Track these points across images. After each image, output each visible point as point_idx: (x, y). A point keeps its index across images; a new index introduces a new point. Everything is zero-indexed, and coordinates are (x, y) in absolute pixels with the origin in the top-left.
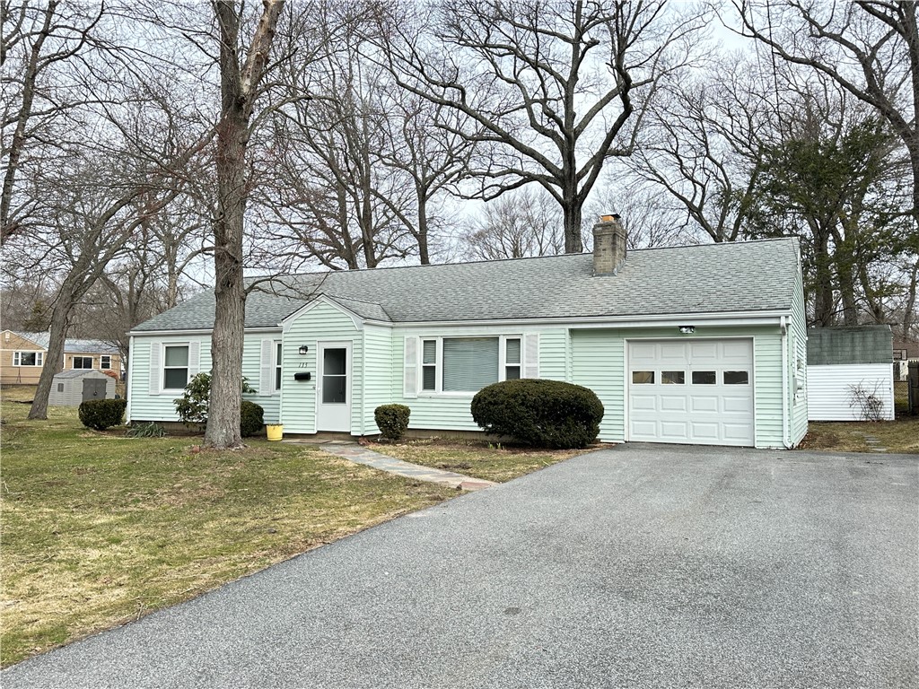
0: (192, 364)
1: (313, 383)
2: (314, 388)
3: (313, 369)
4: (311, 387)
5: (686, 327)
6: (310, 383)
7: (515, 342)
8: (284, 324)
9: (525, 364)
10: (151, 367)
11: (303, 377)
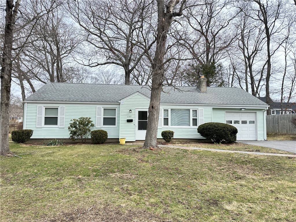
0: (61, 115)
1: (134, 123)
2: (134, 125)
3: (134, 118)
4: (133, 124)
5: (244, 109)
6: (132, 123)
7: (195, 111)
8: (121, 101)
9: (199, 118)
10: (37, 116)
11: (130, 121)
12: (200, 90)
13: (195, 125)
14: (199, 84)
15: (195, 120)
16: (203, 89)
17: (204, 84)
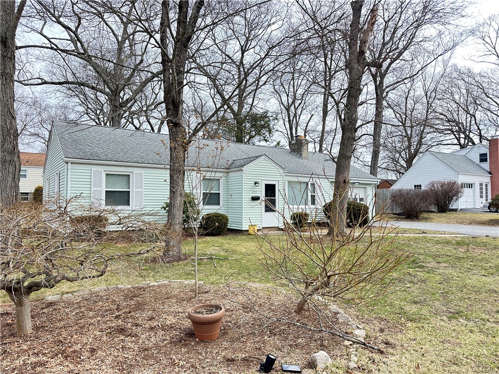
0: (136, 188)
1: (260, 202)
2: (261, 205)
3: (260, 195)
5: (358, 183)
7: (313, 185)
8: (244, 168)
9: (318, 194)
10: (92, 189)
11: (255, 199)
12: (301, 155)
13: (313, 203)
14: (296, 147)
15: (313, 197)
16: (304, 154)
17: (305, 147)
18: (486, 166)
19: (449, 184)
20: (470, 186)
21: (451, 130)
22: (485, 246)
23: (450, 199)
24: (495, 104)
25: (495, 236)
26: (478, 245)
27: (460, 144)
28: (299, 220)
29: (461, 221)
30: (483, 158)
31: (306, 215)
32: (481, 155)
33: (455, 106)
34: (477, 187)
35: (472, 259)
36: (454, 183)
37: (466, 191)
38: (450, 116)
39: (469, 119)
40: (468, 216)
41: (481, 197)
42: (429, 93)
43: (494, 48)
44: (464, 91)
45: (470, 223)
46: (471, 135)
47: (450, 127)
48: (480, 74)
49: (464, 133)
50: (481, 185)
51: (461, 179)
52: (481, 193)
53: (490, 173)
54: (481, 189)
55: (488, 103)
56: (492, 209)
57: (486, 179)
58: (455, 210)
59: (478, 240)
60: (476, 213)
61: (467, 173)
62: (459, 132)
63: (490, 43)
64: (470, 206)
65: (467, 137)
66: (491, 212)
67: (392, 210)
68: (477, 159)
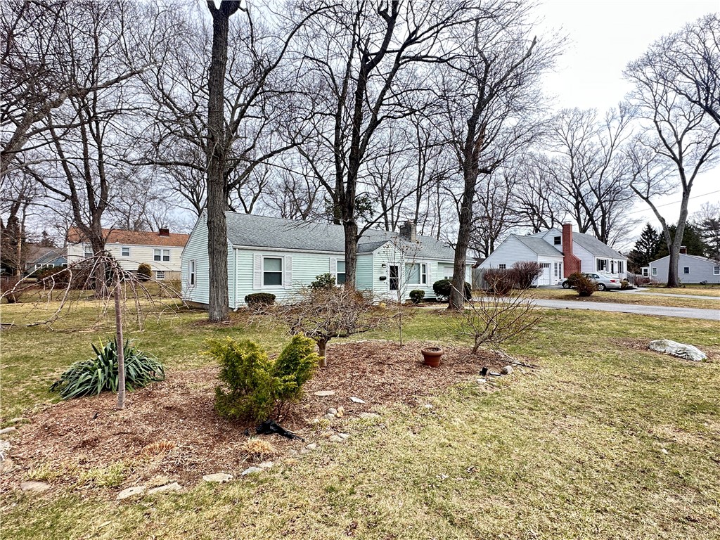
0: (287, 270)
2: (387, 284)
3: (387, 275)
6: (384, 281)
7: (424, 266)
8: (374, 252)
9: (428, 274)
10: (255, 271)
11: (382, 279)
12: (410, 239)
13: (424, 282)
14: (406, 231)
15: (424, 276)
16: (413, 237)
17: (413, 231)
18: (560, 247)
19: (531, 264)
20: (547, 265)
21: (527, 213)
22: (568, 315)
23: (532, 277)
24: (566, 190)
25: (573, 308)
26: (562, 315)
27: (534, 225)
28: (417, 297)
29: (542, 296)
30: (557, 240)
31: (423, 292)
32: (556, 238)
33: (529, 189)
34: (553, 266)
35: (561, 324)
36: (536, 263)
37: (545, 270)
38: (525, 199)
39: (541, 203)
40: (547, 292)
41: (556, 275)
42: (509, 178)
43: (566, 139)
44: (538, 177)
45: (550, 298)
46: (544, 217)
47: (526, 210)
48: (552, 162)
49: (538, 215)
50: (556, 264)
51: (541, 260)
52: (556, 271)
53: (563, 254)
54: (556, 268)
55: (560, 189)
56: (567, 286)
57: (560, 260)
58: (535, 287)
59: (561, 311)
60: (552, 289)
61: (544, 254)
62: (534, 213)
63: (562, 134)
64: (546, 283)
65: (541, 219)
66: (564, 288)
67: (483, 287)
68: (552, 242)
